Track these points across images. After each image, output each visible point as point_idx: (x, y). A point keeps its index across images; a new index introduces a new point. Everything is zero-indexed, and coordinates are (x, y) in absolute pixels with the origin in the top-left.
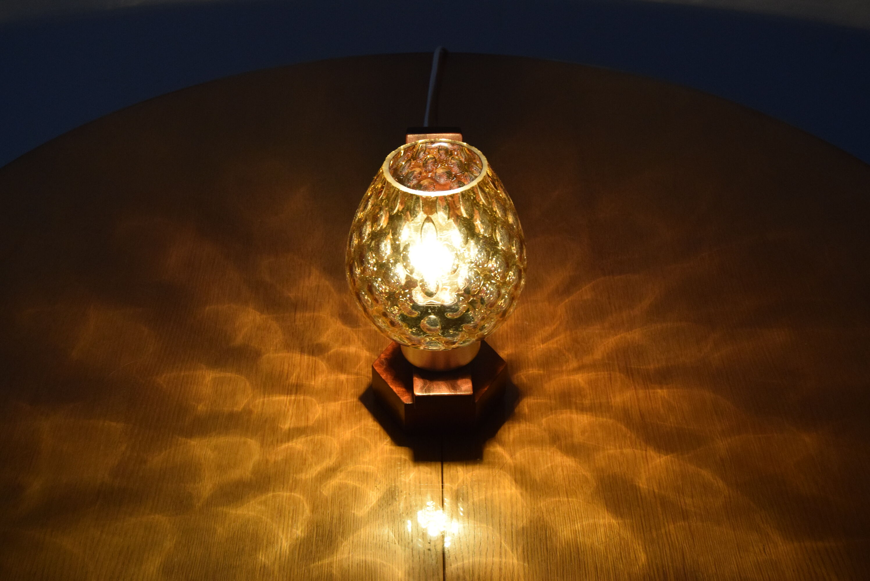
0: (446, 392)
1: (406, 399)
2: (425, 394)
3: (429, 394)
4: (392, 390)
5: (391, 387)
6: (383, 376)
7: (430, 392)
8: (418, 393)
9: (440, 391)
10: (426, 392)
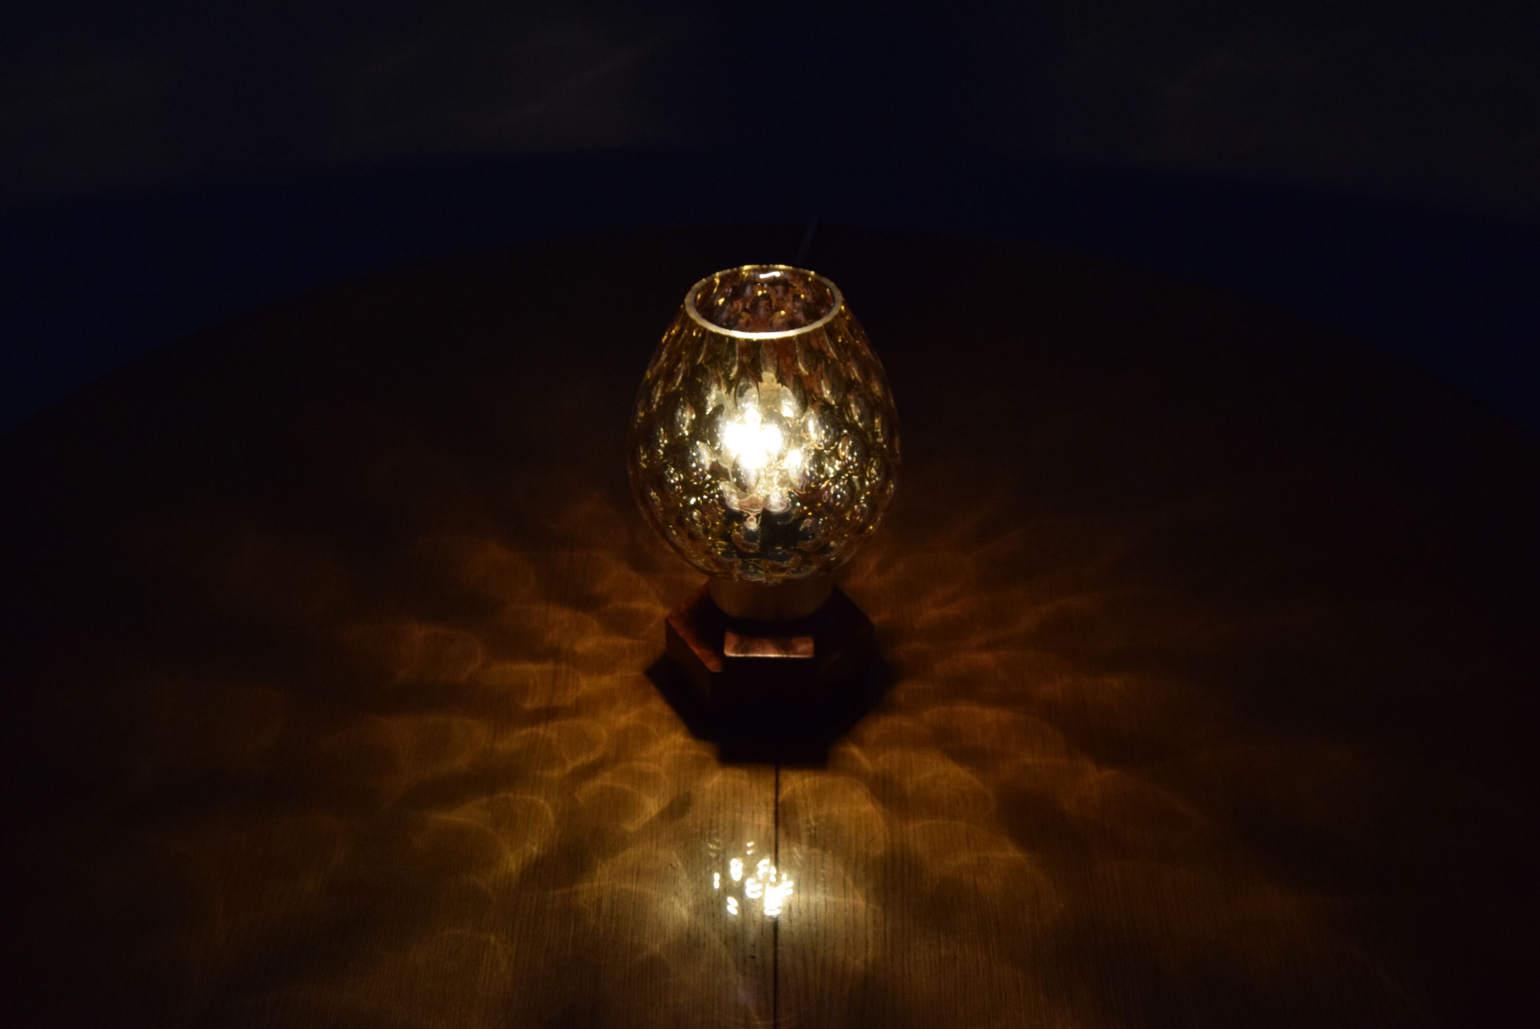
0: (773, 653)
1: (713, 665)
2: (740, 655)
3: (746, 655)
4: (693, 652)
5: (693, 648)
6: (682, 634)
7: (747, 652)
8: (730, 653)
9: (764, 653)
10: (742, 652)
